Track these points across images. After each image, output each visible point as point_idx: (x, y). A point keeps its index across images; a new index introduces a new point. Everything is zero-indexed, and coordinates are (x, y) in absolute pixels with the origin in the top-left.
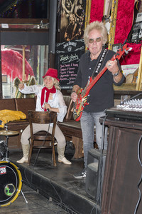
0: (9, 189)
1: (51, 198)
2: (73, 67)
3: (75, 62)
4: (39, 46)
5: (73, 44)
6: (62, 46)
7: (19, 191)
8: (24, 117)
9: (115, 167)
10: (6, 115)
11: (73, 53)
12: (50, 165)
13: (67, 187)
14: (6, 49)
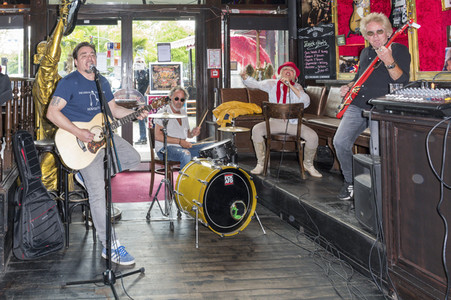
0: (236, 210)
1: (302, 228)
2: (321, 53)
3: (323, 48)
4: (277, 32)
5: (319, 29)
6: (306, 31)
7: (253, 211)
8: (259, 110)
9: (398, 180)
10: (236, 107)
11: (320, 38)
12: (297, 176)
13: (326, 210)
14: (237, 35)
